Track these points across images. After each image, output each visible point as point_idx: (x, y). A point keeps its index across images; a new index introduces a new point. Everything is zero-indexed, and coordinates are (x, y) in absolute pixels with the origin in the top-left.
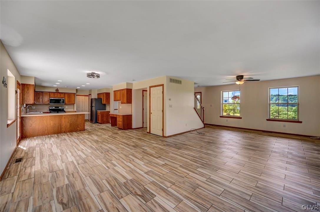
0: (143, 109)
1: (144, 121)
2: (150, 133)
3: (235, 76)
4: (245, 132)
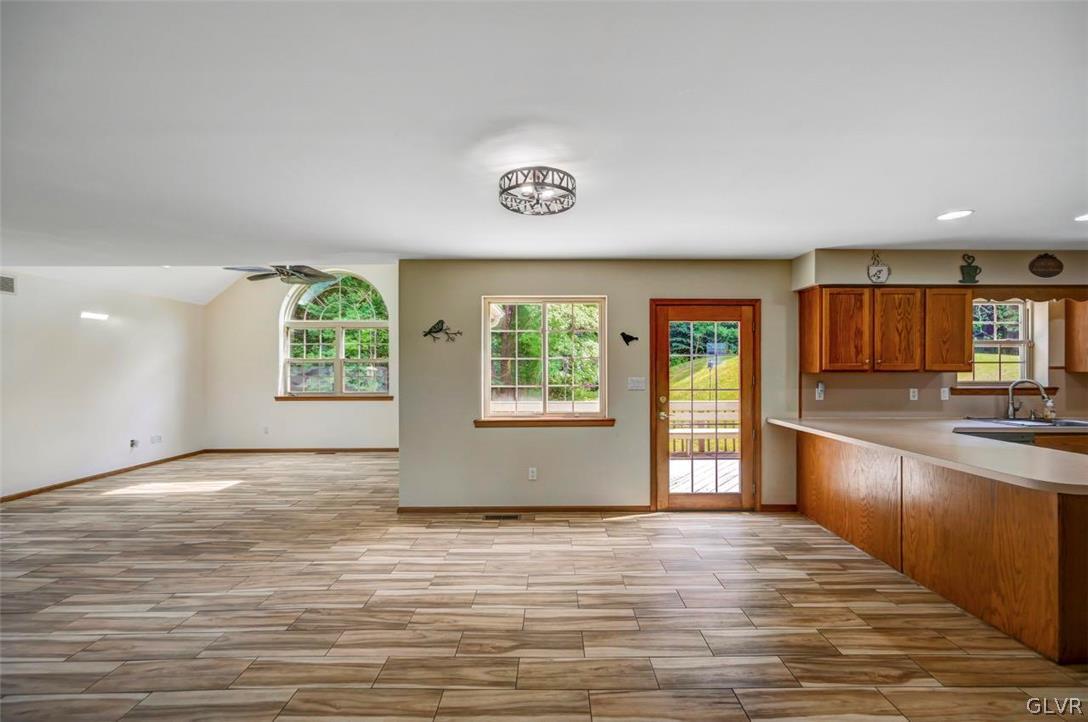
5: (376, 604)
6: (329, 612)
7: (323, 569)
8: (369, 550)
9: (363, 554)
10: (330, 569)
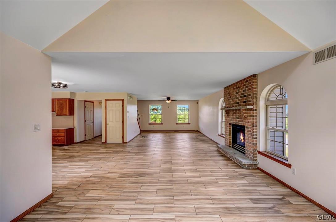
0: (85, 121)
1: (86, 134)
2: (106, 142)
3: (166, 97)
4: (167, 132)
5: (86, 162)
6: (95, 161)
7: (95, 168)
8: (80, 173)
9: (83, 172)
10: (94, 168)
